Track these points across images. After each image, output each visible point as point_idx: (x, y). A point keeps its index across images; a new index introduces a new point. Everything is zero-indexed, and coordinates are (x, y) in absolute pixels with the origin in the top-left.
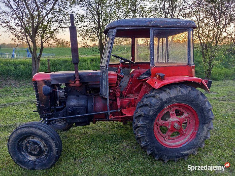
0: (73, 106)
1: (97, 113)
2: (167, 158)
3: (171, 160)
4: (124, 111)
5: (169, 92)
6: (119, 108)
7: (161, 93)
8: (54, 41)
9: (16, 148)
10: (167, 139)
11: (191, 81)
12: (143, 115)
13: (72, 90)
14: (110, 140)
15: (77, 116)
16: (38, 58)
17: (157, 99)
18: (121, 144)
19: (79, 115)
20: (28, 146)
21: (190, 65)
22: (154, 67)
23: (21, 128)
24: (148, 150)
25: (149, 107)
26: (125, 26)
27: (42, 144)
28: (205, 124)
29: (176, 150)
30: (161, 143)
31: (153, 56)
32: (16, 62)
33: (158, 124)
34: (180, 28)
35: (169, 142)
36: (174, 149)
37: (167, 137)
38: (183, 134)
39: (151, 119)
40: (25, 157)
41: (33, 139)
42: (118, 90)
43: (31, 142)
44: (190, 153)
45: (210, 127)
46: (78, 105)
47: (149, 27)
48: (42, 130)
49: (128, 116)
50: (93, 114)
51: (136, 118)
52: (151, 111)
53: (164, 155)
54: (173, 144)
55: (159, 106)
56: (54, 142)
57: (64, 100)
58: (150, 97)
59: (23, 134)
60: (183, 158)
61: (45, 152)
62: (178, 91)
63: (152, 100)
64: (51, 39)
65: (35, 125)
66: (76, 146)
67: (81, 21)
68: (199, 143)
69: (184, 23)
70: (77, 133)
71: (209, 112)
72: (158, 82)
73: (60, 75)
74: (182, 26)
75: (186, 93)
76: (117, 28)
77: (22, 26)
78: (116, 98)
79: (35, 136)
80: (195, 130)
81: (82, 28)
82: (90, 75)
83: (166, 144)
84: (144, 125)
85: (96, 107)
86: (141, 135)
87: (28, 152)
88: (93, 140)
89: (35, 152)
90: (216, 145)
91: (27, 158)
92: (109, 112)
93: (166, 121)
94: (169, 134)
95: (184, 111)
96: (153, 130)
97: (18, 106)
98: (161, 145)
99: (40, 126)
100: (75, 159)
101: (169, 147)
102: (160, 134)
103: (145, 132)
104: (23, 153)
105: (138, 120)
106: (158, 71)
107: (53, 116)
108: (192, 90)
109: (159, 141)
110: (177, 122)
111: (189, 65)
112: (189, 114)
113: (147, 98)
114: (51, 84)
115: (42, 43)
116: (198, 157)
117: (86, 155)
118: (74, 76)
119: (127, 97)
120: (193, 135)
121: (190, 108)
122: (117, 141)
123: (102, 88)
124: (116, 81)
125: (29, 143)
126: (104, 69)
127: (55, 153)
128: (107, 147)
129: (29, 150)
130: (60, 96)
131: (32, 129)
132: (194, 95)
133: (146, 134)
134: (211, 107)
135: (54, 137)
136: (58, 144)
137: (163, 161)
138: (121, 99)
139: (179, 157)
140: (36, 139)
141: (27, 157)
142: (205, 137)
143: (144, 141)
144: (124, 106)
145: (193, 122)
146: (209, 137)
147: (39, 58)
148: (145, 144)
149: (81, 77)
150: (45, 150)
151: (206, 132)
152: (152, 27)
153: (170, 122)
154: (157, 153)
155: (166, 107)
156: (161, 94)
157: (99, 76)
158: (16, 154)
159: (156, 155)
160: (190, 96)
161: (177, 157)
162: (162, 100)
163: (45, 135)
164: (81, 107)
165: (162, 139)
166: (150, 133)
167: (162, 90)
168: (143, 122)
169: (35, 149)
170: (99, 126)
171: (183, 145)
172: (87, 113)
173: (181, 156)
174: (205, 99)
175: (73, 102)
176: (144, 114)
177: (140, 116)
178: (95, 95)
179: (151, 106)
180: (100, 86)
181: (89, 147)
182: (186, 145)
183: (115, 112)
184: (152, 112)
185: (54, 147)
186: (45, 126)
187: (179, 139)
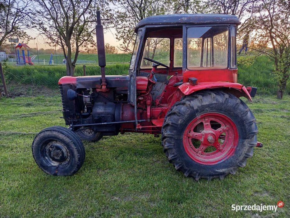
0: (99, 114)
1: (124, 122)
2: (199, 175)
3: (203, 178)
4: (154, 122)
5: (201, 99)
6: (149, 117)
7: (193, 100)
8: (92, 45)
9: (40, 151)
10: (199, 154)
11: (227, 87)
12: (170, 124)
13: (99, 96)
14: (139, 154)
15: (103, 124)
16: (72, 64)
17: (187, 106)
18: (151, 159)
19: (105, 123)
20: (51, 151)
21: (231, 68)
22: (187, 70)
23: (44, 131)
24: (177, 164)
25: (178, 115)
26: (155, 24)
27: (64, 149)
28: (246, 139)
29: (210, 167)
30: (191, 157)
31: (185, 58)
32: (51, 69)
33: (189, 136)
34: (218, 25)
35: (202, 157)
36: (207, 166)
37: (200, 152)
38: (220, 150)
39: (180, 129)
40: (48, 162)
41: (56, 144)
42: (149, 98)
43: (54, 147)
44: (226, 172)
45: (252, 143)
46: (105, 112)
47: (182, 24)
48: (64, 134)
49: (158, 126)
50: (120, 122)
51: (164, 128)
52: (180, 120)
53: (195, 171)
54: (206, 160)
55: (189, 114)
56: (76, 147)
57: (90, 107)
58: (179, 104)
59: (46, 138)
60: (217, 177)
61: (67, 158)
62: (212, 98)
63: (181, 108)
64: (89, 43)
65: (58, 129)
66: (102, 157)
67: (122, 21)
68: (238, 161)
69: (224, 18)
70: (105, 145)
71: (251, 125)
72: (189, 87)
73: (86, 79)
74: (221, 23)
75: (223, 101)
76: (146, 26)
77: (56, 28)
78: (146, 107)
79: (58, 141)
80: (234, 146)
81: (123, 29)
82: (117, 79)
83: (198, 159)
84: (172, 135)
85: (124, 115)
86: (168, 146)
87: (51, 157)
88: (122, 152)
89: (58, 157)
90: (264, 167)
91: (50, 164)
92: (137, 121)
93: (199, 133)
94: (203, 148)
95: (220, 123)
96: (182, 142)
97: (49, 116)
98: (191, 160)
99: (63, 130)
100: (99, 169)
101: (201, 163)
102: (191, 147)
103: (172, 144)
104: (47, 158)
105: (165, 130)
106: (191, 76)
107: (79, 122)
108: (229, 97)
109: (189, 155)
110: (212, 134)
111: (229, 69)
112: (228, 126)
113: (177, 105)
114: (76, 89)
115: (78, 47)
116: (237, 179)
117: (111, 166)
118: (101, 81)
119: (160, 107)
120: (231, 151)
121: (227, 119)
122: (147, 156)
123: (130, 95)
124: (146, 87)
125: (52, 148)
126: (132, 72)
127: (77, 159)
128: (135, 160)
129: (52, 155)
130: (86, 102)
131: (55, 133)
132: (232, 104)
133: (174, 146)
134: (254, 119)
135: (76, 142)
136: (80, 150)
137: (194, 178)
138: (153, 108)
139: (213, 175)
140: (59, 144)
141: (50, 162)
142: (246, 154)
143: (171, 154)
144: (156, 116)
145: (232, 137)
146: (251, 155)
147: (74, 64)
148: (173, 157)
149: (108, 82)
150: (68, 156)
151: (247, 149)
152: (185, 24)
153: (203, 134)
154: (187, 168)
155: (198, 116)
156: (192, 102)
157: (127, 80)
158: (39, 158)
159: (186, 170)
160: (227, 105)
161: (210, 175)
162: (192, 108)
163: (67, 140)
164: (108, 114)
165: (193, 153)
166: (179, 145)
167: (194, 97)
168: (171, 132)
169: (57, 155)
170: (131, 140)
171: (219, 162)
172: (114, 121)
173: (216, 175)
174: (246, 110)
175: (100, 110)
176: (172, 123)
177: (168, 125)
178: (123, 103)
179: (180, 114)
180: (128, 92)
181: (116, 159)
182: (222, 163)
183: (143, 121)
184: (181, 122)
185: (76, 153)
186: (68, 131)
187: (215, 155)
